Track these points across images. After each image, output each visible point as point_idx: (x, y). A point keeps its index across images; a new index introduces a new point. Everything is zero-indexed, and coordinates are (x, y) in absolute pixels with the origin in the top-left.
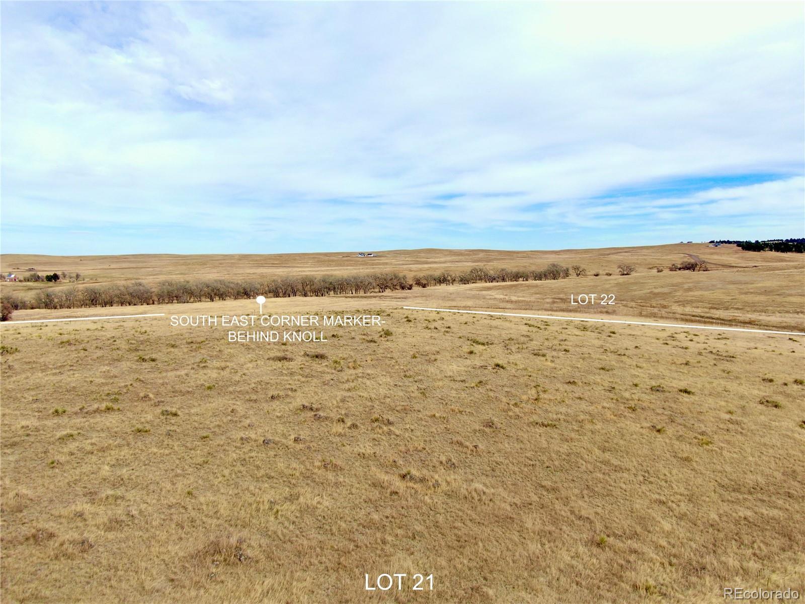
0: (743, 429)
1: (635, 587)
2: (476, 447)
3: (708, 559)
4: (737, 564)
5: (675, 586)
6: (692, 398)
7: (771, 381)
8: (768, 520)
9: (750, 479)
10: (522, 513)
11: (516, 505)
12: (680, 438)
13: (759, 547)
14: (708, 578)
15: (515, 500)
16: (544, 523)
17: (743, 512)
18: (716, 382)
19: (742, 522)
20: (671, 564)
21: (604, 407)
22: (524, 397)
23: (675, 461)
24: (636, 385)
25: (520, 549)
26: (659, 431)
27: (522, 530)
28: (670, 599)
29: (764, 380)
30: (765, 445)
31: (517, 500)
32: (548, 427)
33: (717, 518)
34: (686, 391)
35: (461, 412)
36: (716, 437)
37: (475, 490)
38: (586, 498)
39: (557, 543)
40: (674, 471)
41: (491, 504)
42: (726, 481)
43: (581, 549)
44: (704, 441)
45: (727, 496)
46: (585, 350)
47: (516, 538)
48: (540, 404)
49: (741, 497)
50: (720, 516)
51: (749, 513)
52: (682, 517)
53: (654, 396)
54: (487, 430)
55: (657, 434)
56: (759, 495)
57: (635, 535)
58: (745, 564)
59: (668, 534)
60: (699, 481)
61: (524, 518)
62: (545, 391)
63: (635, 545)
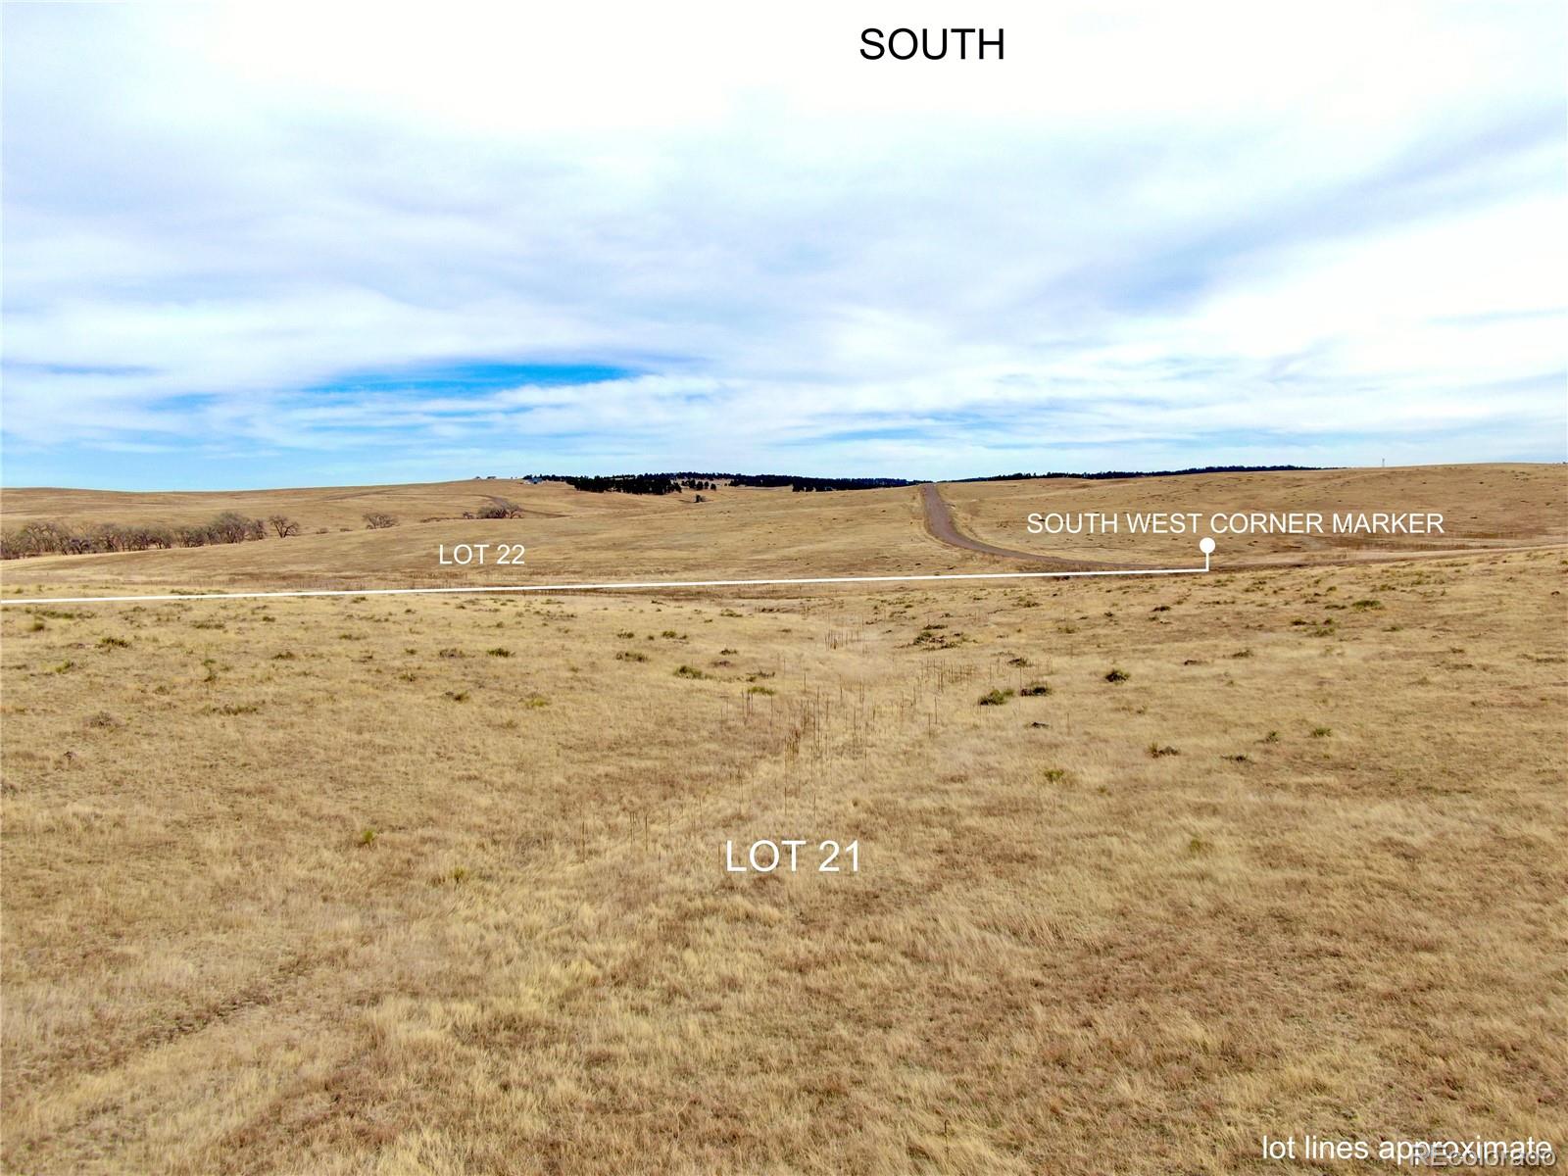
0: (593, 685)
1: (436, 881)
2: (69, 755)
3: (554, 826)
4: (600, 823)
5: (506, 865)
6: (510, 660)
7: (630, 636)
8: (640, 773)
9: (610, 734)
10: (193, 832)
11: (179, 823)
12: (496, 704)
13: (631, 802)
14: (556, 847)
15: (174, 818)
16: (245, 837)
17: (601, 769)
18: (547, 643)
19: (603, 780)
20: (495, 842)
21: (353, 681)
22: (181, 679)
23: (489, 730)
24: (412, 652)
25: (195, 879)
26: (459, 698)
27: (195, 855)
28: (499, 880)
29: (619, 636)
30: (628, 698)
31: (180, 815)
32: (240, 715)
33: (563, 781)
34: (501, 653)
35: (22, 711)
36: (554, 697)
37: (75, 815)
38: (331, 793)
39: (276, 856)
40: (490, 741)
41: (118, 831)
42: (573, 741)
43: (327, 855)
44: (536, 701)
45: (576, 756)
46: (306, 618)
47: (185, 866)
48: (218, 687)
49: (598, 755)
50: (569, 779)
51: (611, 769)
52: (506, 788)
53: (445, 663)
54: (96, 731)
55: (456, 703)
56: (625, 750)
57: (431, 821)
58: (611, 821)
59: (487, 811)
60: (532, 745)
61: (199, 837)
62: (227, 669)
63: (429, 832)
